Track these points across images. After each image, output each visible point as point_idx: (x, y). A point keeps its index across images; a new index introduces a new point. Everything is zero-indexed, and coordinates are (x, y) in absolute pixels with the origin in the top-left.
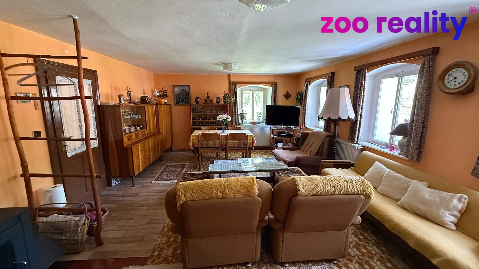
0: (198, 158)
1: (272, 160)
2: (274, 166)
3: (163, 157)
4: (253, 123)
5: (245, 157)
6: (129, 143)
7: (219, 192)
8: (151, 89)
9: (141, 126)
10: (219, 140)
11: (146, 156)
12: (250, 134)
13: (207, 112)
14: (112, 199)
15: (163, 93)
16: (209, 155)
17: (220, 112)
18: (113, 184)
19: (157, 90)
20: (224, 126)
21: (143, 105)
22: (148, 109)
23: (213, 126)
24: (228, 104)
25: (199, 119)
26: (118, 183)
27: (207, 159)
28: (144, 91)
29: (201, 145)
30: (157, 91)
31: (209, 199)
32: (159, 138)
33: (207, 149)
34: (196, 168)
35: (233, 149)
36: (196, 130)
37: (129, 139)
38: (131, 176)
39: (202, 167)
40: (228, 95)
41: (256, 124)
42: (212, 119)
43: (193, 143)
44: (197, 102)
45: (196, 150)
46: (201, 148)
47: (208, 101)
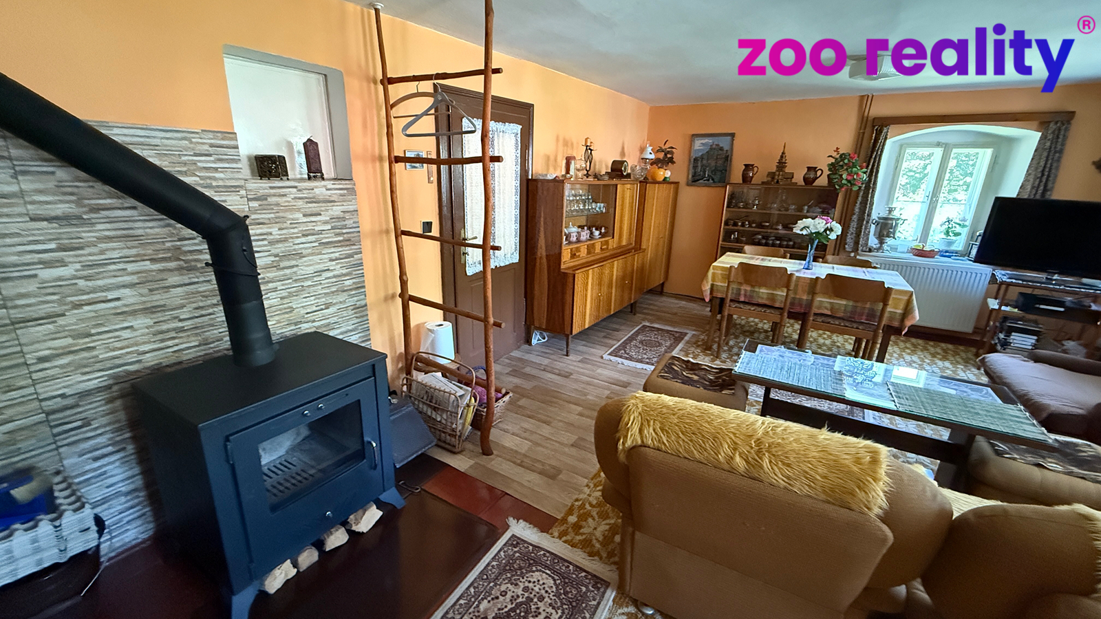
0: (720, 323)
1: (972, 390)
2: (978, 414)
3: (640, 305)
4: (921, 253)
5: (863, 357)
6: (572, 264)
7: (741, 456)
8: (639, 145)
9: (603, 228)
10: (788, 290)
11: (601, 298)
12: (902, 285)
13: (771, 208)
14: (528, 370)
15: (666, 155)
16: (753, 322)
17: (811, 210)
18: (534, 341)
19: (650, 146)
20: (811, 252)
21: (615, 181)
22: (623, 191)
23: (780, 246)
24: (841, 186)
25: (743, 225)
26: (543, 341)
27: (745, 331)
28: (623, 148)
29: (732, 293)
30: (649, 149)
31: (706, 462)
32: (637, 259)
33: (749, 307)
34: (709, 348)
35: (829, 323)
36: (728, 253)
37: (573, 256)
38: (566, 333)
39: (725, 351)
40: (846, 161)
41: (933, 257)
42: (780, 227)
43: (712, 285)
44: (746, 179)
45: (718, 304)
46: (731, 301)
47: (779, 175)
